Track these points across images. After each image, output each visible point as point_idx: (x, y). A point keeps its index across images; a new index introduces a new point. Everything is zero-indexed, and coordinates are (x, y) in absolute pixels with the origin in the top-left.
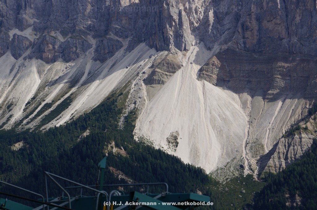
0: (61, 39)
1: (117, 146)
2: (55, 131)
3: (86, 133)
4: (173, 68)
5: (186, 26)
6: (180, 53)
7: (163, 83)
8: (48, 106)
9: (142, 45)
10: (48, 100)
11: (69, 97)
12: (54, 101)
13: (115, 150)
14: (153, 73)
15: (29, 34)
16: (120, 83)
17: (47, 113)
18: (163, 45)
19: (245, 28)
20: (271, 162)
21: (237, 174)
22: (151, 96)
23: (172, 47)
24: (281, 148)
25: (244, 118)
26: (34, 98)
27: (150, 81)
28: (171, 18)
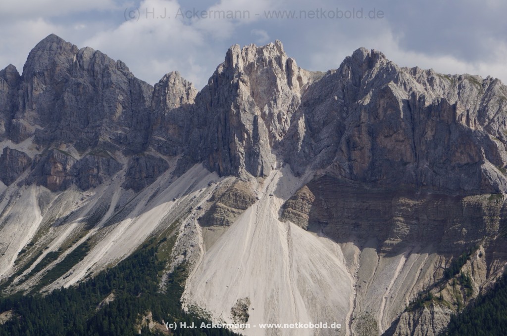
0: (76, 155)
2: (61, 295)
3: (110, 299)
4: (243, 202)
5: (264, 139)
6: (254, 180)
7: (228, 224)
8: (53, 256)
9: (198, 167)
10: (53, 247)
11: (85, 244)
12: (61, 250)
13: (152, 325)
14: (214, 209)
16: (164, 223)
17: (50, 267)
18: (229, 168)
22: (209, 243)
23: (242, 170)
25: (348, 280)
26: (31, 244)
27: (207, 221)
28: (241, 127)
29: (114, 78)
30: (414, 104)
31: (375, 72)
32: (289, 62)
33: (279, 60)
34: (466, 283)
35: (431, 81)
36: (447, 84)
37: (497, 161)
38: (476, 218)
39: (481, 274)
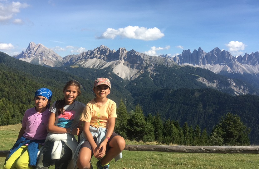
1: (110, 73)
3: (105, 71)
5: (122, 57)
7: (118, 65)
14: (116, 63)
15: (99, 55)
16: (111, 64)
17: (100, 67)
19: (131, 59)
21: (127, 79)
23: (120, 60)
24: (134, 77)
26: (98, 64)
29: (108, 49)
31: (134, 52)
32: (125, 50)
35: (139, 53)
37: (144, 62)
38: (142, 67)
39: (142, 72)
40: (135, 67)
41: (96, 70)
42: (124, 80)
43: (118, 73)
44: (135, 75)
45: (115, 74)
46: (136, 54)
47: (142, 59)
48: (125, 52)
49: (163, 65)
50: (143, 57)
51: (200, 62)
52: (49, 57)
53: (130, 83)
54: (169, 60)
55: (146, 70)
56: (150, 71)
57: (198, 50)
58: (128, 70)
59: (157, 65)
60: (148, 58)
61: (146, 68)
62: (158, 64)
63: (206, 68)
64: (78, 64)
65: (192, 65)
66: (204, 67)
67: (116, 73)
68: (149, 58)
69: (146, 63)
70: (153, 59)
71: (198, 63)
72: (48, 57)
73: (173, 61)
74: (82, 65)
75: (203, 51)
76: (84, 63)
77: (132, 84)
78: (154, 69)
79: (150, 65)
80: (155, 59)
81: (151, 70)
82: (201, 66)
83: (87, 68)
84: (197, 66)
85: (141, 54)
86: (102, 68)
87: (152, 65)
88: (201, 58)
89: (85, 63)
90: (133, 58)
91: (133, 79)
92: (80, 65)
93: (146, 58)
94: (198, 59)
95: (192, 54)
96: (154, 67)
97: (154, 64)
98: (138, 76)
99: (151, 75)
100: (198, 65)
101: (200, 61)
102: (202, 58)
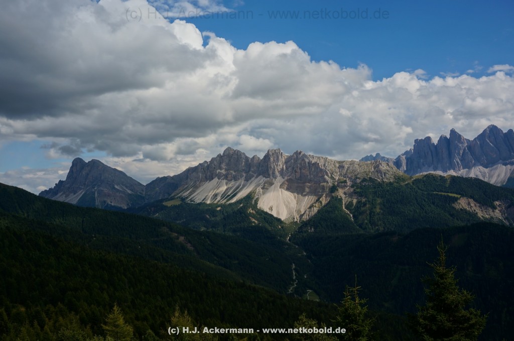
0: (234, 173)
1: (252, 210)
2: (231, 204)
3: (241, 205)
4: (271, 184)
5: (276, 170)
6: (274, 179)
7: (268, 189)
8: (229, 196)
10: (229, 194)
11: (236, 193)
12: (231, 194)
13: (251, 211)
14: (265, 186)
15: (223, 171)
16: (253, 189)
17: (228, 198)
18: (268, 176)
19: (296, 172)
20: (304, 217)
21: (292, 221)
22: (264, 193)
23: (271, 177)
24: (307, 212)
25: (295, 202)
26: (224, 193)
27: (263, 188)
28: (271, 167)
29: (242, 156)
30: (309, 163)
31: (301, 155)
32: (282, 153)
33: (279, 153)
34: (321, 202)
35: (313, 158)
36: (317, 158)
37: (328, 176)
38: (323, 188)
39: (324, 201)
40: (307, 190)
41: (221, 206)
42: (285, 224)
43: (271, 209)
44: (310, 208)
45: (263, 211)
46: (307, 161)
47: (321, 170)
48: (280, 157)
49: (370, 178)
50: (324, 165)
51: (458, 162)
52: (116, 187)
53: (300, 228)
54: (384, 167)
55: (333, 194)
56: (343, 196)
57: (448, 137)
58: (293, 198)
59: (358, 181)
60: (335, 166)
61: (333, 189)
62: (359, 178)
63: (472, 175)
64: (179, 197)
65: (439, 173)
66: (468, 172)
67: (266, 209)
68: (338, 165)
69: (332, 178)
70: (346, 166)
71: (452, 166)
72: (114, 188)
73: (395, 168)
74: (187, 198)
75: (460, 136)
76: (191, 193)
77: (304, 229)
78: (352, 190)
79: (342, 182)
80: (351, 168)
81: (345, 193)
82: (462, 172)
83: (200, 204)
84: (452, 173)
85: (319, 158)
86: (234, 200)
87: (345, 182)
88: (459, 154)
89: (193, 192)
90: (300, 169)
91: (306, 218)
92: (183, 199)
93: (331, 167)
94: (450, 155)
95: (436, 147)
96: (352, 186)
97: (350, 178)
98: (316, 210)
99: (345, 204)
100: (454, 169)
101: (457, 160)
102: (461, 152)
